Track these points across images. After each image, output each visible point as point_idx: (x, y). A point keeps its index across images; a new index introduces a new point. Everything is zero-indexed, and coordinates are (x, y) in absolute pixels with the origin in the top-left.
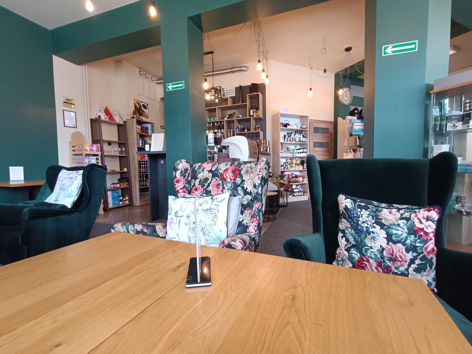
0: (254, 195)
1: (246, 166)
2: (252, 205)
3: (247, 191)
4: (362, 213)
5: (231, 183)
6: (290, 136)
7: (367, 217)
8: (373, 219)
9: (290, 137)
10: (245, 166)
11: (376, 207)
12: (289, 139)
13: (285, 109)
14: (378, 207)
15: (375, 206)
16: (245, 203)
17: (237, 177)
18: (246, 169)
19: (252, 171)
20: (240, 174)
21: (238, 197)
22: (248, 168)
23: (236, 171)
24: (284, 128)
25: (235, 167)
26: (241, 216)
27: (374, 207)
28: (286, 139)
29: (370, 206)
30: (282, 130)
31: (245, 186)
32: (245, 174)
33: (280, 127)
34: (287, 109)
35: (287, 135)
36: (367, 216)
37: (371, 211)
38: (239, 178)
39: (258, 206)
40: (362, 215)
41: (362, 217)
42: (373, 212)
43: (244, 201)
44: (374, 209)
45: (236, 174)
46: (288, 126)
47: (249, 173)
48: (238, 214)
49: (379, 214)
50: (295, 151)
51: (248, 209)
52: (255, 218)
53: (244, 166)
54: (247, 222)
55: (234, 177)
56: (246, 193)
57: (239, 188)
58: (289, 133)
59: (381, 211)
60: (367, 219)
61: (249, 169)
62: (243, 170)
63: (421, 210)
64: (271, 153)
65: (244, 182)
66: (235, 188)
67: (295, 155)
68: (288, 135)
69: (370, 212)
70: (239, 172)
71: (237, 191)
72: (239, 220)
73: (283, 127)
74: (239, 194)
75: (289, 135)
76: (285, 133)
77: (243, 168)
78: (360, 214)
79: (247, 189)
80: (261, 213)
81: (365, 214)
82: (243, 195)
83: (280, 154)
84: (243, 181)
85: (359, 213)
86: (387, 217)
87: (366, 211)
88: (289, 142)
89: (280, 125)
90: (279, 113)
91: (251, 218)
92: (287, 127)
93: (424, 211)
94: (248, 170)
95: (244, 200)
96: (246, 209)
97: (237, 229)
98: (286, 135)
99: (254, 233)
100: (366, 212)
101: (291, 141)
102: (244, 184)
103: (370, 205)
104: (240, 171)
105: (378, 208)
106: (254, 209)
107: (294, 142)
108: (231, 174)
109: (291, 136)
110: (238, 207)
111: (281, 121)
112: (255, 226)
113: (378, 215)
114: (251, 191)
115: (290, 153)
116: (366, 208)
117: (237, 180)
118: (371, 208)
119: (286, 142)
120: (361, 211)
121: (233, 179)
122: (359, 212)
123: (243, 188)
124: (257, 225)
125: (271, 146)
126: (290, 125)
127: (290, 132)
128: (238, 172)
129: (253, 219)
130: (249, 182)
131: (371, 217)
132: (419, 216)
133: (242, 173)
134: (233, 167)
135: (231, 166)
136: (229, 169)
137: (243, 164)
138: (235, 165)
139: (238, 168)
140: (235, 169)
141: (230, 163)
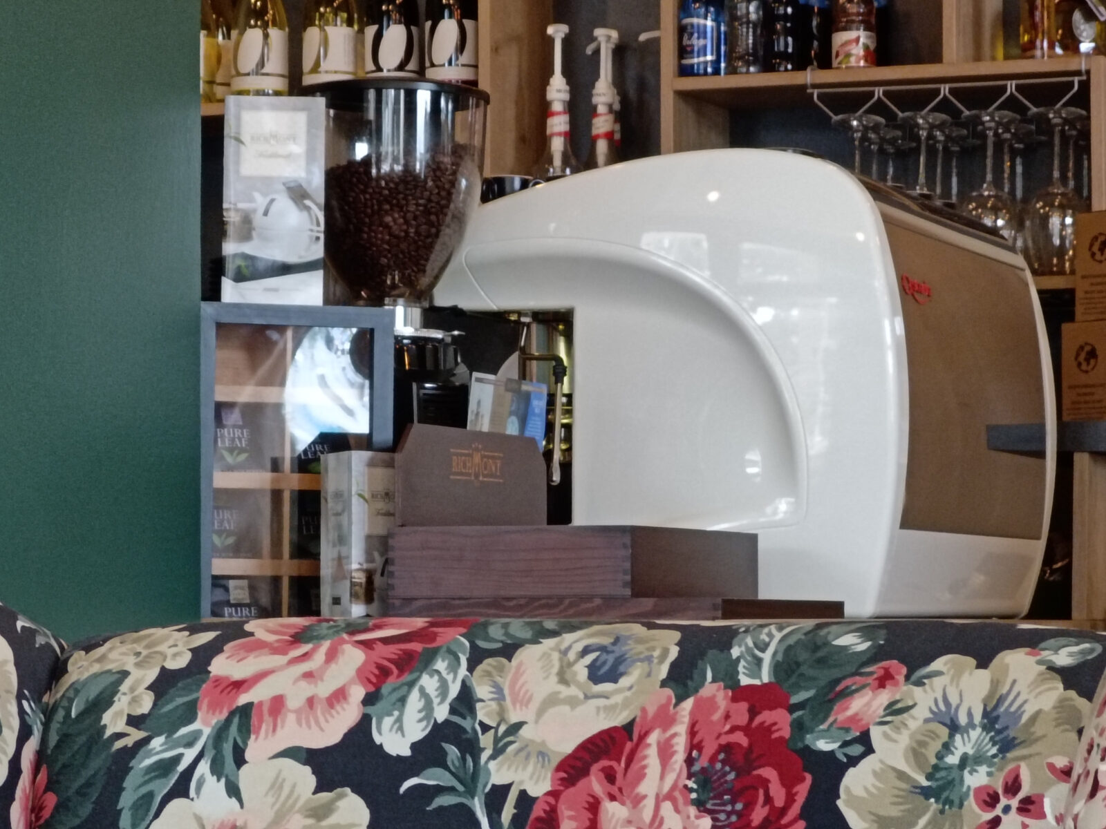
10: (902, 691)
18: (918, 755)
20: (824, 815)
23: (770, 772)
45: (760, 815)
47: (973, 801)
77: (876, 732)
94: (953, 757)
128: (790, 781)
133: (854, 802)
134: (711, 702)
135: (680, 699)
136: (653, 738)
137: (876, 669)
138: (745, 681)
139: (786, 733)
140: (741, 739)
141: (667, 646)
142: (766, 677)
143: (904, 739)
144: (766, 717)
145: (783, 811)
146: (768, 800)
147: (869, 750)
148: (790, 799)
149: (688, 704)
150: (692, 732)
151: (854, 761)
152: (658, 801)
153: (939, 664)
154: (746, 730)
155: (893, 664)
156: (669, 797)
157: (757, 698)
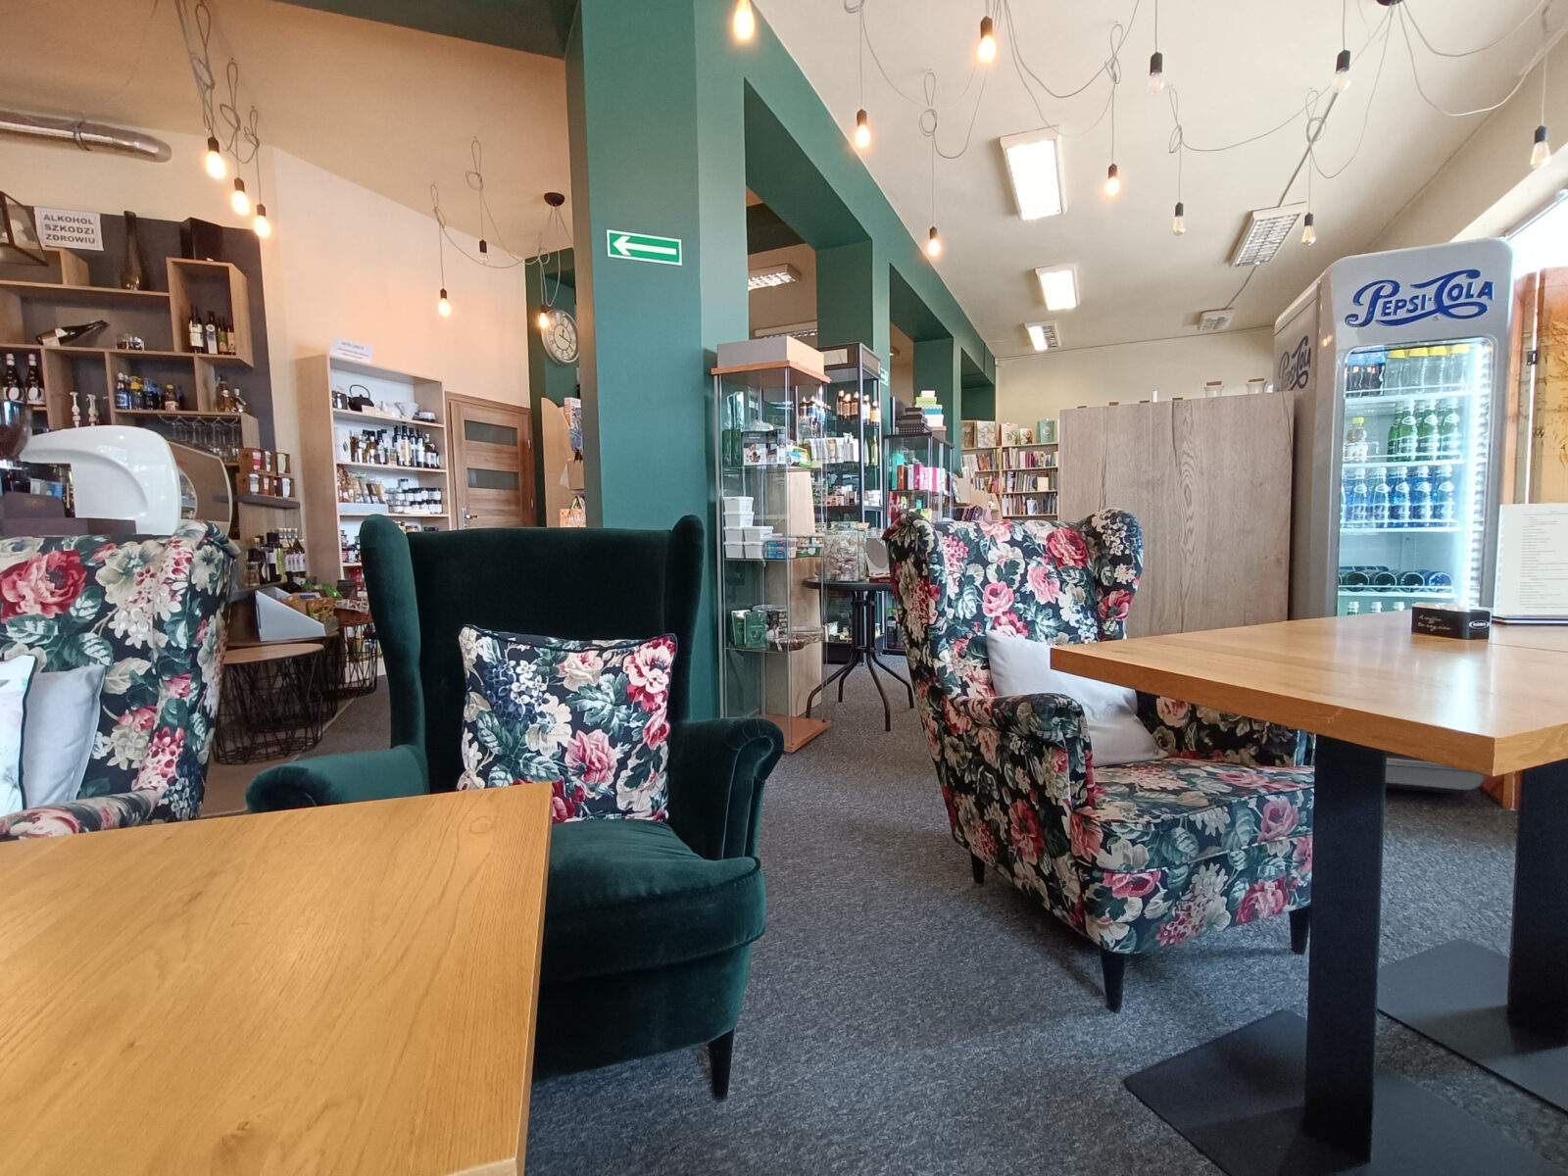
0: (156, 656)
1: (121, 552)
2: (155, 692)
3: (128, 642)
4: (518, 670)
5: (44, 619)
6: (377, 442)
7: (531, 679)
8: (544, 681)
9: (375, 448)
10: (115, 550)
11: (554, 653)
12: (372, 452)
13: (349, 345)
14: (560, 649)
15: (551, 649)
16: (121, 687)
17: (75, 595)
18: (119, 565)
19: (148, 571)
20: (91, 581)
21: (82, 671)
22: (130, 559)
23: (73, 572)
24: (349, 411)
25: (64, 558)
26: (101, 738)
27: (549, 651)
28: (360, 451)
29: (541, 649)
30: (339, 418)
31: (119, 627)
32: (114, 582)
33: (332, 409)
34: (357, 347)
35: (365, 438)
36: (531, 675)
37: (540, 663)
38: (87, 598)
39: (181, 691)
40: (518, 675)
41: (518, 681)
42: (545, 663)
43: (112, 681)
44: (549, 658)
45: (70, 582)
46: (363, 407)
47: (136, 576)
48: (87, 734)
49: (558, 666)
50: (401, 497)
51: (134, 708)
52: (166, 735)
53: (110, 552)
54: (131, 757)
55: (61, 595)
56: (121, 650)
57: (90, 636)
58: (372, 433)
59: (564, 659)
60: (530, 684)
61: (133, 563)
62: (104, 568)
63: (643, 647)
64: (300, 497)
65: (110, 614)
66: (69, 636)
67: (400, 509)
68: (368, 439)
69: (538, 665)
70: (84, 576)
71: (79, 648)
72: (92, 755)
73: (345, 407)
74: (89, 660)
75: (374, 438)
76: (357, 431)
77: (106, 561)
78: (515, 672)
79: (126, 635)
80: (196, 716)
81: (526, 670)
82: (107, 661)
83: (339, 506)
84: (106, 609)
85: (511, 672)
86: (576, 672)
87: (530, 663)
88: (372, 464)
89: (331, 399)
90: (324, 357)
91: (151, 741)
92: (360, 410)
93: (648, 647)
94: (130, 566)
95: (116, 678)
96: (127, 711)
97: (79, 789)
98: (360, 437)
99: (161, 791)
100: (531, 665)
101: (382, 460)
102: (112, 619)
103: (539, 647)
104: (93, 571)
105: (558, 653)
106: (161, 705)
107: (392, 465)
108: (46, 587)
109: (381, 443)
110: (84, 708)
111: (332, 387)
112: (169, 764)
113: (557, 671)
114: (145, 643)
115: (381, 502)
116: (530, 656)
117: (78, 606)
118: (541, 655)
119: (361, 463)
120: (518, 664)
121: (55, 604)
122: (512, 670)
123: (108, 634)
124: (176, 761)
125: (297, 472)
126: (371, 404)
127: (375, 429)
128: (80, 574)
129: (156, 740)
130: (136, 612)
131: (539, 678)
132: (639, 661)
133: (100, 577)
134: (54, 556)
135: (43, 555)
136: (35, 565)
137: (108, 546)
138: (65, 549)
139: (78, 561)
140: (64, 564)
141: (41, 541)
142: (72, 548)
143: (115, 562)
144: (72, 558)
145: (78, 581)
146: (73, 578)
147: (105, 565)
148: (80, 578)
149: (46, 556)
150: (48, 563)
151: (100, 568)
152: (37, 580)
153: (126, 544)
154: (66, 562)
155: (112, 544)
156: (41, 579)
157: (69, 554)
